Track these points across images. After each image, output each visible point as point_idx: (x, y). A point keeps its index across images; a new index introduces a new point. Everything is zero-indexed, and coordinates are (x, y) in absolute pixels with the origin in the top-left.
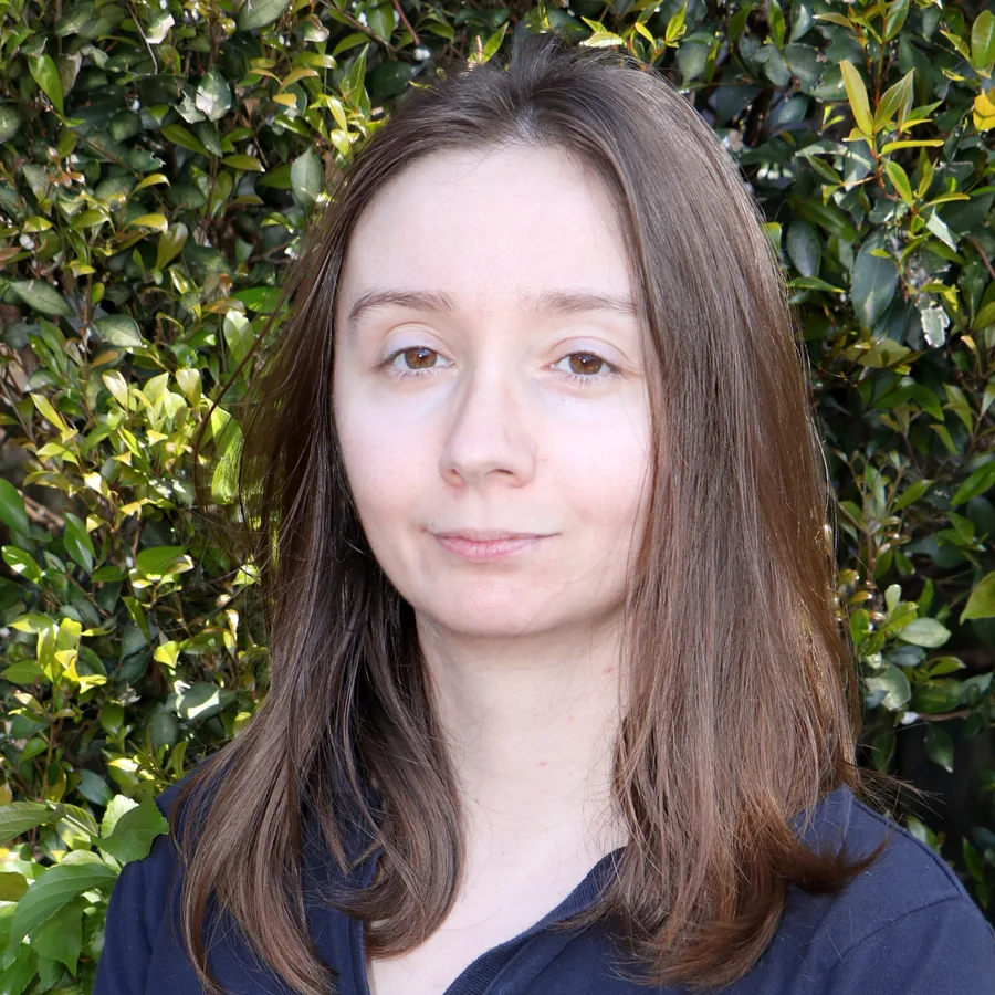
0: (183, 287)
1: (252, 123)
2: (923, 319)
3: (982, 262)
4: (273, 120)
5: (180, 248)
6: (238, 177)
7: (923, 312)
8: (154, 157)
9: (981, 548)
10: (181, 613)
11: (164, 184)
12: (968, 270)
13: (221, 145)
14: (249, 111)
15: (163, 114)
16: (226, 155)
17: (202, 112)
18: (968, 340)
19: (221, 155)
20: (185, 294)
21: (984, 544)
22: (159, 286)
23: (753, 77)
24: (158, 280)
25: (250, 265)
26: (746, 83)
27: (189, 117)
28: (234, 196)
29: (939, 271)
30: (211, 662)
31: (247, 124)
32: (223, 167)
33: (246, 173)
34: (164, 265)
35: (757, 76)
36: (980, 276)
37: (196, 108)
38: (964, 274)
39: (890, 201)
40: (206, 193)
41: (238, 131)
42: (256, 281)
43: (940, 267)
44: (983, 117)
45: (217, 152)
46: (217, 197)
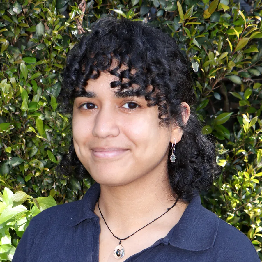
0: (9, 57)
1: (25, 15)
2: (192, 65)
3: (205, 51)
4: (32, 15)
5: (7, 47)
6: (22, 29)
7: (192, 63)
8: (2, 24)
9: (204, 121)
10: (10, 140)
11: (7, 31)
12: (201, 53)
13: (18, 21)
14: (24, 12)
15: (4, 13)
16: (19, 23)
17: (15, 12)
18: (202, 70)
19: (18, 23)
20: (10, 59)
21: (205, 120)
22: (3, 57)
23: (150, 5)
24: (3, 55)
25: (25, 51)
26: (148, 6)
27: (12, 13)
28: (20, 34)
29: (195, 53)
30: (17, 152)
31: (23, 15)
32: (18, 26)
33: (24, 28)
34: (3, 51)
35: (151, 5)
36: (204, 54)
37: (13, 11)
38: (201, 54)
39: (184, 36)
40: (14, 33)
41: (21, 17)
42: (27, 55)
43: (196, 52)
44: (207, 15)
45: (17, 22)
46: (16, 34)
